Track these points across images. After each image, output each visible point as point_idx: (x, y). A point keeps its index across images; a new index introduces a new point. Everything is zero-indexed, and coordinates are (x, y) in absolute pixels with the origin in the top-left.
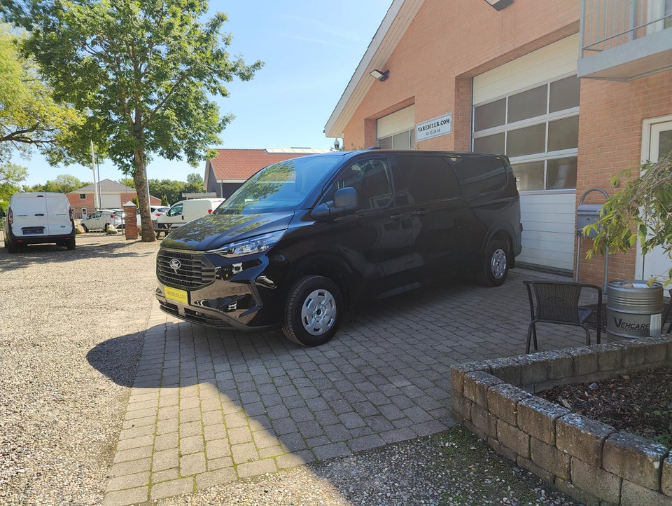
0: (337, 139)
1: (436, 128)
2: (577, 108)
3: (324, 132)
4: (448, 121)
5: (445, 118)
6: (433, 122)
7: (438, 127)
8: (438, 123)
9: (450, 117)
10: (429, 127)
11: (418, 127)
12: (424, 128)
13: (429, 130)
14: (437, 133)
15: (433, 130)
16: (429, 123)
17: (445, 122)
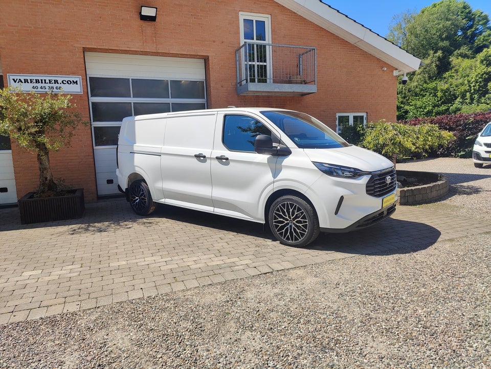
1: (55, 85)
4: (76, 83)
5: (70, 79)
6: (47, 79)
7: (58, 85)
8: (56, 82)
9: (78, 79)
10: (37, 81)
11: (12, 78)
12: (26, 81)
13: (39, 85)
14: (55, 90)
15: (47, 85)
16: (40, 78)
17: (69, 82)
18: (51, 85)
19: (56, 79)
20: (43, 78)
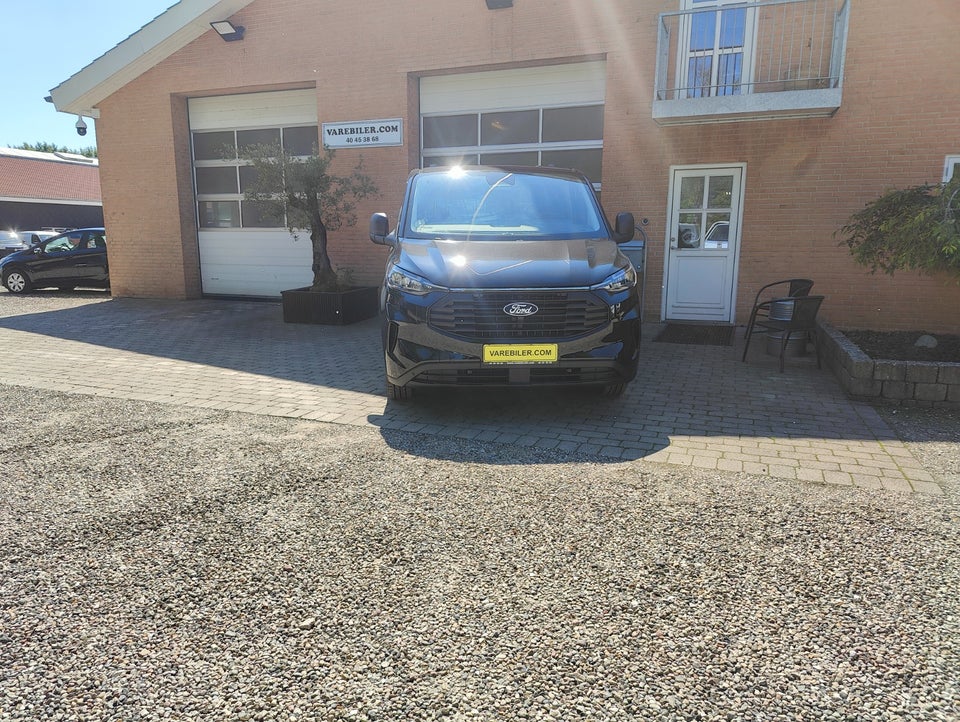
0: (81, 120)
1: (371, 135)
2: (601, 142)
3: (48, 99)
4: (395, 129)
5: (390, 124)
6: (363, 126)
7: (374, 135)
8: (373, 129)
9: (398, 124)
10: (352, 131)
11: (327, 128)
12: (341, 131)
13: (354, 136)
14: (371, 142)
15: (362, 136)
16: (354, 126)
17: (388, 129)
18: (367, 135)
19: (372, 125)
20: (359, 126)
